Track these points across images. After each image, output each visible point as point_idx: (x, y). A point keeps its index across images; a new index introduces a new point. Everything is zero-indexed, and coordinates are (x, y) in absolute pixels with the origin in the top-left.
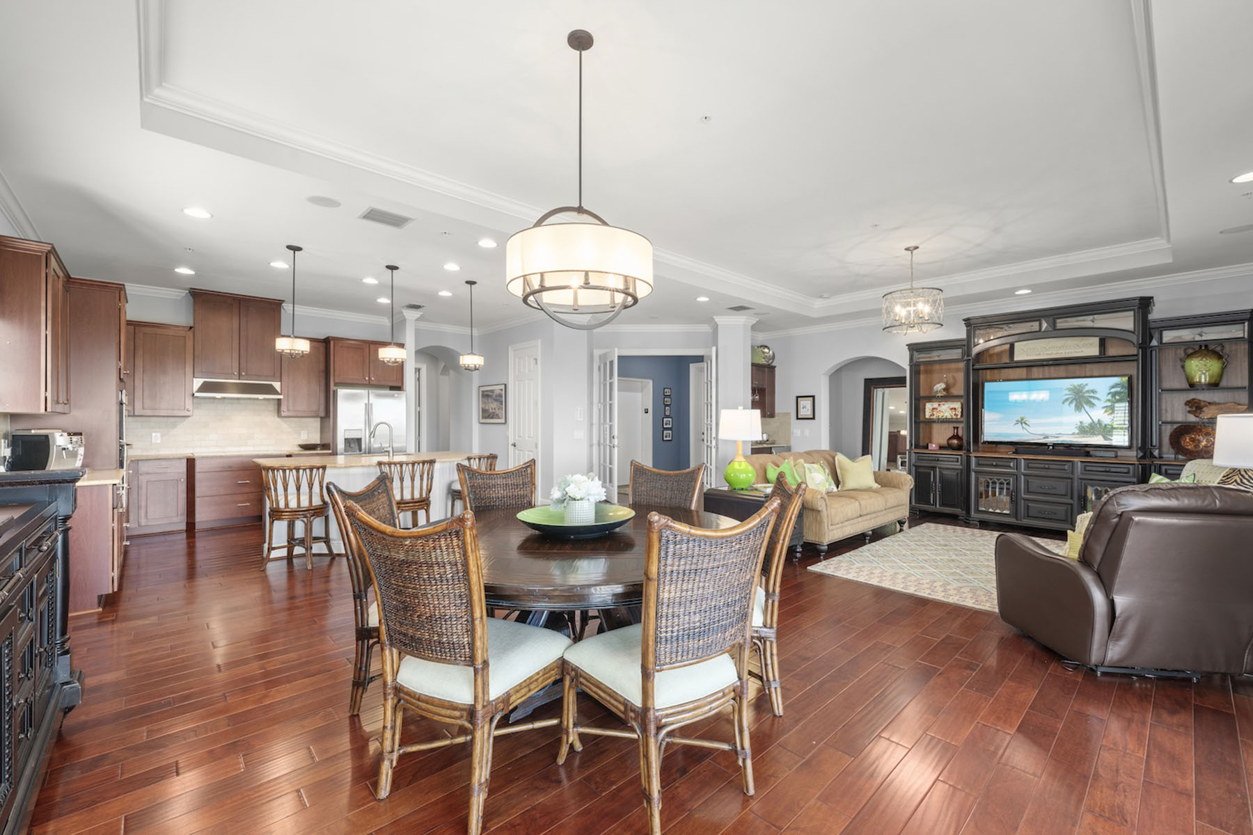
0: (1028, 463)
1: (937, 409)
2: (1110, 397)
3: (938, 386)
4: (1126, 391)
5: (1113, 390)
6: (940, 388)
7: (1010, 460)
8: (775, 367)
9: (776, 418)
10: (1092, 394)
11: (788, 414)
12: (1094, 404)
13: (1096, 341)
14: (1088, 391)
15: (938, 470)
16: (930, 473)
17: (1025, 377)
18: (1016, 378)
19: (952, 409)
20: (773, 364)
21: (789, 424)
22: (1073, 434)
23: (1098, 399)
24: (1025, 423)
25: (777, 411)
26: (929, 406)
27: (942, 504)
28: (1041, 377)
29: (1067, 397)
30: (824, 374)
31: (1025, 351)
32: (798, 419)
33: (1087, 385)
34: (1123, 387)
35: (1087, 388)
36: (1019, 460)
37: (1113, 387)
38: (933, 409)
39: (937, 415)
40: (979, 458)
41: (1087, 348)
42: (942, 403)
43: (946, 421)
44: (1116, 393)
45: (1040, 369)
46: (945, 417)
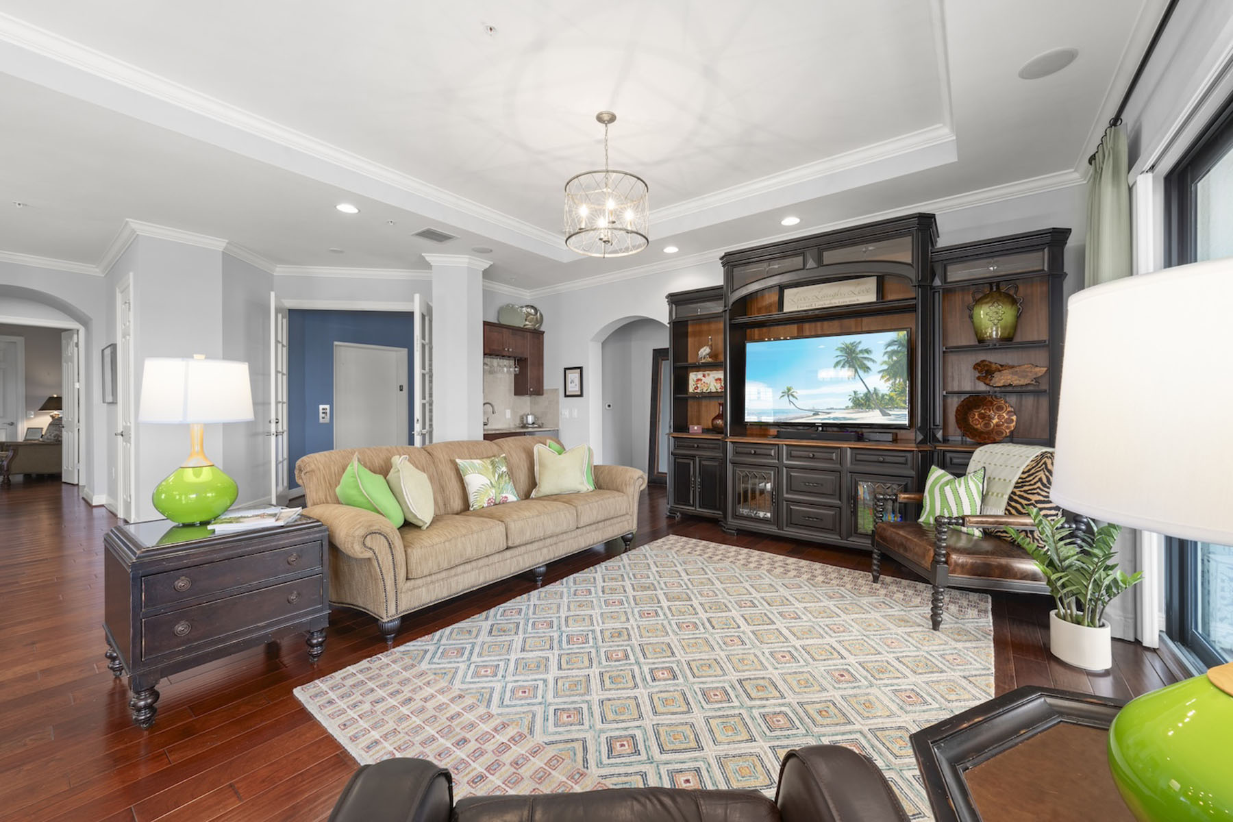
0: (791, 451)
1: (701, 380)
2: (886, 358)
3: (702, 350)
4: (905, 350)
5: (890, 349)
6: (704, 354)
7: (770, 447)
8: (544, 332)
9: (545, 395)
10: (866, 355)
11: (557, 390)
12: (868, 368)
13: (871, 283)
14: (861, 351)
15: (697, 459)
16: (689, 464)
19: (716, 380)
20: (542, 329)
21: (557, 403)
22: (847, 408)
23: (873, 361)
24: (793, 395)
25: (546, 387)
26: (693, 376)
28: (813, 334)
29: (839, 359)
30: (592, 340)
31: (798, 301)
32: (566, 396)
33: (860, 343)
34: (900, 344)
35: (860, 348)
36: (780, 446)
37: (889, 345)
38: (698, 380)
39: (702, 388)
40: (736, 445)
41: (863, 293)
42: (706, 373)
43: (710, 396)
44: (893, 353)
45: (813, 325)
46: (709, 391)
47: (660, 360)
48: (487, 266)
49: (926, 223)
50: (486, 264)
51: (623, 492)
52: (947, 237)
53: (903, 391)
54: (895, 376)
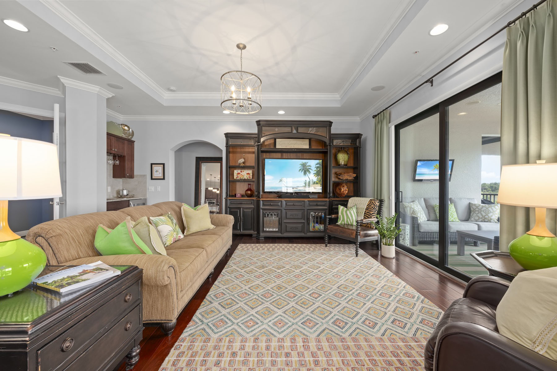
0: (286, 203)
1: (240, 174)
2: (315, 169)
3: (240, 160)
4: (321, 166)
5: (317, 166)
6: (241, 162)
7: (278, 202)
8: (135, 141)
9: (135, 178)
10: (309, 167)
11: (145, 176)
12: (310, 172)
13: (307, 141)
14: (308, 166)
15: (242, 209)
16: (238, 211)
17: (280, 157)
18: (276, 157)
19: (247, 174)
20: (133, 139)
21: (145, 183)
22: (303, 186)
23: (312, 170)
24: (283, 181)
25: (136, 173)
26: (236, 172)
27: (244, 229)
28: (287, 158)
29: (301, 168)
30: (171, 150)
31: (281, 144)
32: (152, 179)
33: (308, 163)
34: (320, 165)
35: (308, 164)
36: (283, 202)
37: (317, 164)
38: (238, 173)
39: (240, 177)
40: (264, 202)
41: (304, 145)
42: (242, 170)
43: (244, 181)
44: (317, 168)
45: (287, 154)
46: (244, 178)
47: (200, 163)
48: (111, 96)
49: (329, 124)
50: (110, 95)
51: (227, 226)
52: (334, 130)
53: (320, 181)
54: (318, 175)
